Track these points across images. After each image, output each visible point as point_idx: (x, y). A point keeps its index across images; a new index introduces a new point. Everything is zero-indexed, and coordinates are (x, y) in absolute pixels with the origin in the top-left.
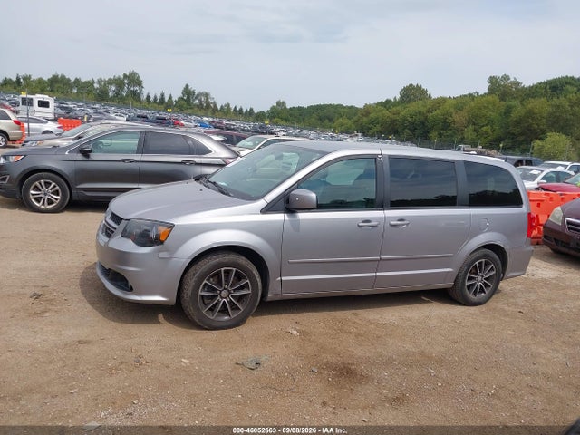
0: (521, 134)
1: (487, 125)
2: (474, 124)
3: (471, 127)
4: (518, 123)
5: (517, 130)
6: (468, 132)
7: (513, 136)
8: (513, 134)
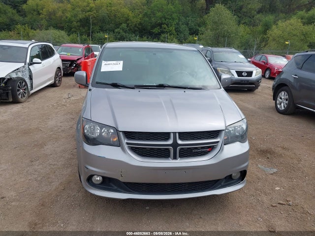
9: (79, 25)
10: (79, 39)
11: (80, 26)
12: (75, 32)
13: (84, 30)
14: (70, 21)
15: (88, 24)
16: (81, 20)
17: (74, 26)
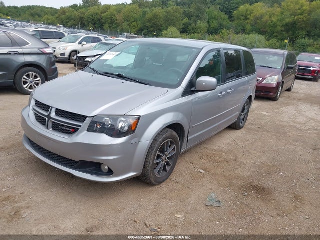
0: (152, 27)
1: (134, 22)
2: (128, 21)
3: (126, 23)
4: (149, 21)
5: (149, 25)
6: (125, 25)
7: (148, 28)
8: (148, 27)
9: (283, 29)
10: (278, 44)
11: (284, 31)
12: (277, 37)
13: (287, 35)
14: (275, 26)
15: (293, 29)
16: (287, 25)
17: (276, 31)
